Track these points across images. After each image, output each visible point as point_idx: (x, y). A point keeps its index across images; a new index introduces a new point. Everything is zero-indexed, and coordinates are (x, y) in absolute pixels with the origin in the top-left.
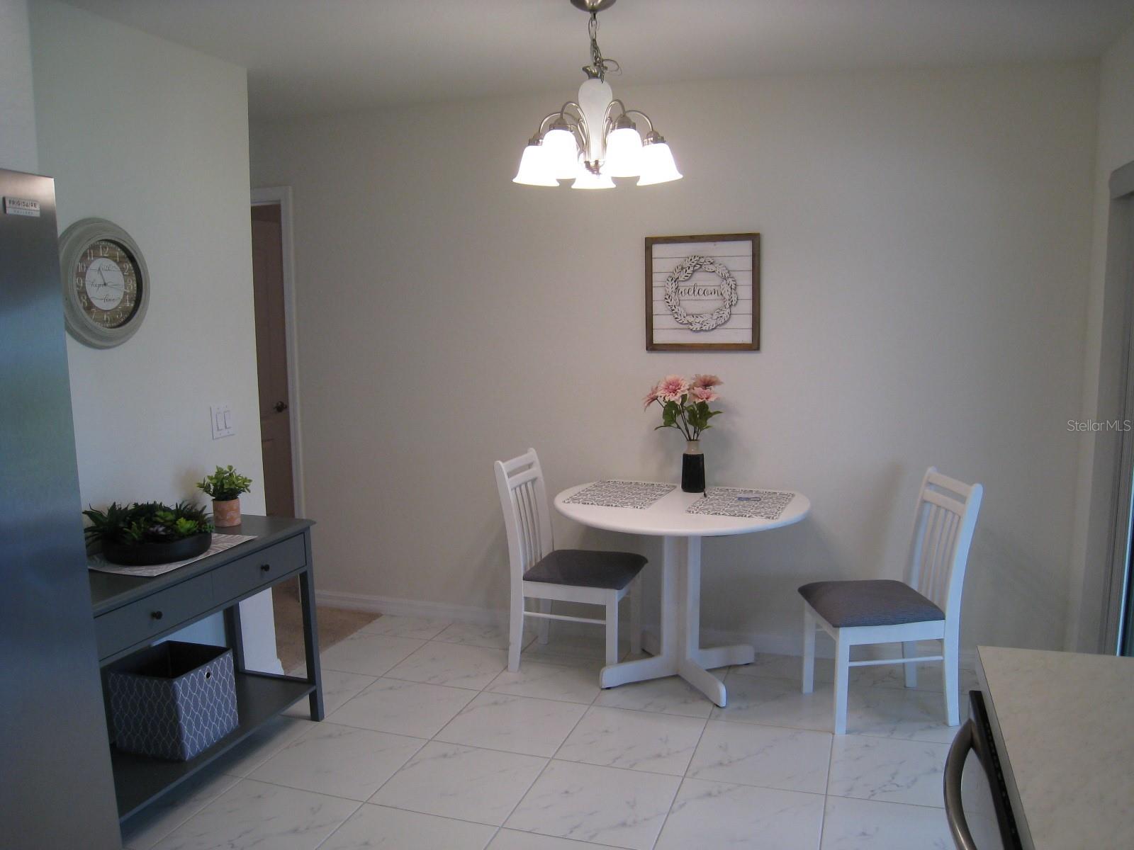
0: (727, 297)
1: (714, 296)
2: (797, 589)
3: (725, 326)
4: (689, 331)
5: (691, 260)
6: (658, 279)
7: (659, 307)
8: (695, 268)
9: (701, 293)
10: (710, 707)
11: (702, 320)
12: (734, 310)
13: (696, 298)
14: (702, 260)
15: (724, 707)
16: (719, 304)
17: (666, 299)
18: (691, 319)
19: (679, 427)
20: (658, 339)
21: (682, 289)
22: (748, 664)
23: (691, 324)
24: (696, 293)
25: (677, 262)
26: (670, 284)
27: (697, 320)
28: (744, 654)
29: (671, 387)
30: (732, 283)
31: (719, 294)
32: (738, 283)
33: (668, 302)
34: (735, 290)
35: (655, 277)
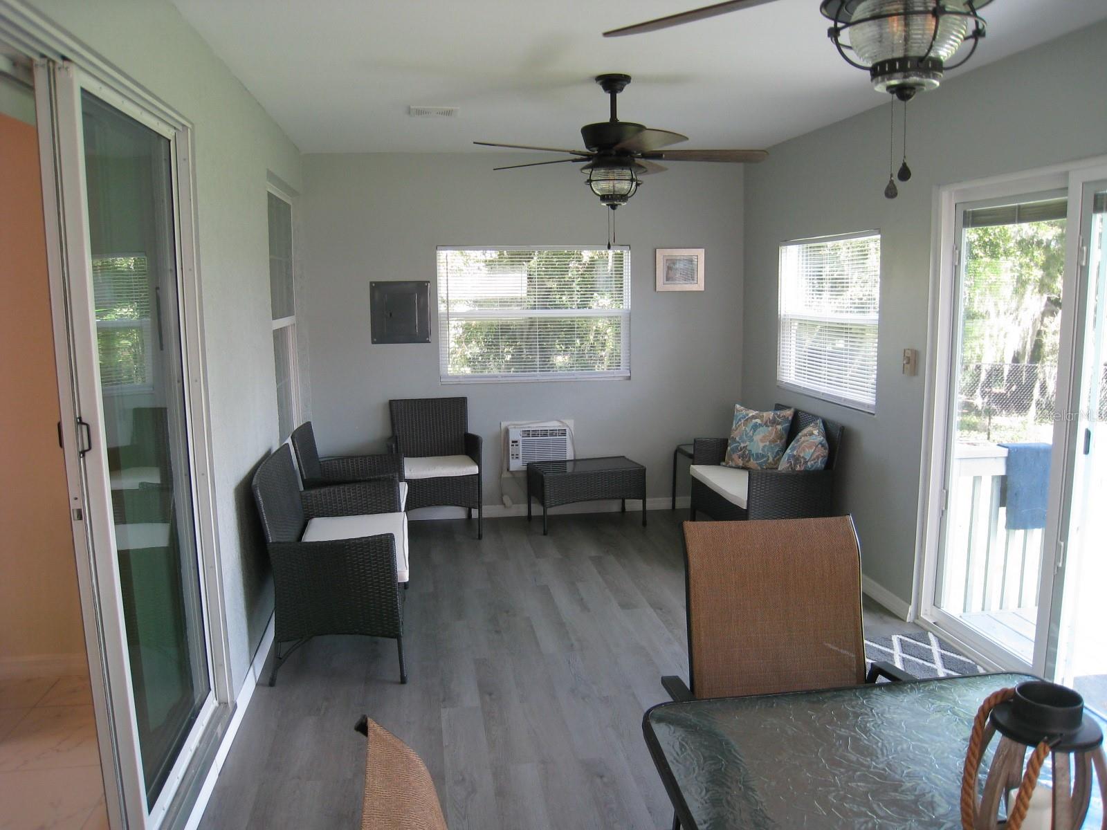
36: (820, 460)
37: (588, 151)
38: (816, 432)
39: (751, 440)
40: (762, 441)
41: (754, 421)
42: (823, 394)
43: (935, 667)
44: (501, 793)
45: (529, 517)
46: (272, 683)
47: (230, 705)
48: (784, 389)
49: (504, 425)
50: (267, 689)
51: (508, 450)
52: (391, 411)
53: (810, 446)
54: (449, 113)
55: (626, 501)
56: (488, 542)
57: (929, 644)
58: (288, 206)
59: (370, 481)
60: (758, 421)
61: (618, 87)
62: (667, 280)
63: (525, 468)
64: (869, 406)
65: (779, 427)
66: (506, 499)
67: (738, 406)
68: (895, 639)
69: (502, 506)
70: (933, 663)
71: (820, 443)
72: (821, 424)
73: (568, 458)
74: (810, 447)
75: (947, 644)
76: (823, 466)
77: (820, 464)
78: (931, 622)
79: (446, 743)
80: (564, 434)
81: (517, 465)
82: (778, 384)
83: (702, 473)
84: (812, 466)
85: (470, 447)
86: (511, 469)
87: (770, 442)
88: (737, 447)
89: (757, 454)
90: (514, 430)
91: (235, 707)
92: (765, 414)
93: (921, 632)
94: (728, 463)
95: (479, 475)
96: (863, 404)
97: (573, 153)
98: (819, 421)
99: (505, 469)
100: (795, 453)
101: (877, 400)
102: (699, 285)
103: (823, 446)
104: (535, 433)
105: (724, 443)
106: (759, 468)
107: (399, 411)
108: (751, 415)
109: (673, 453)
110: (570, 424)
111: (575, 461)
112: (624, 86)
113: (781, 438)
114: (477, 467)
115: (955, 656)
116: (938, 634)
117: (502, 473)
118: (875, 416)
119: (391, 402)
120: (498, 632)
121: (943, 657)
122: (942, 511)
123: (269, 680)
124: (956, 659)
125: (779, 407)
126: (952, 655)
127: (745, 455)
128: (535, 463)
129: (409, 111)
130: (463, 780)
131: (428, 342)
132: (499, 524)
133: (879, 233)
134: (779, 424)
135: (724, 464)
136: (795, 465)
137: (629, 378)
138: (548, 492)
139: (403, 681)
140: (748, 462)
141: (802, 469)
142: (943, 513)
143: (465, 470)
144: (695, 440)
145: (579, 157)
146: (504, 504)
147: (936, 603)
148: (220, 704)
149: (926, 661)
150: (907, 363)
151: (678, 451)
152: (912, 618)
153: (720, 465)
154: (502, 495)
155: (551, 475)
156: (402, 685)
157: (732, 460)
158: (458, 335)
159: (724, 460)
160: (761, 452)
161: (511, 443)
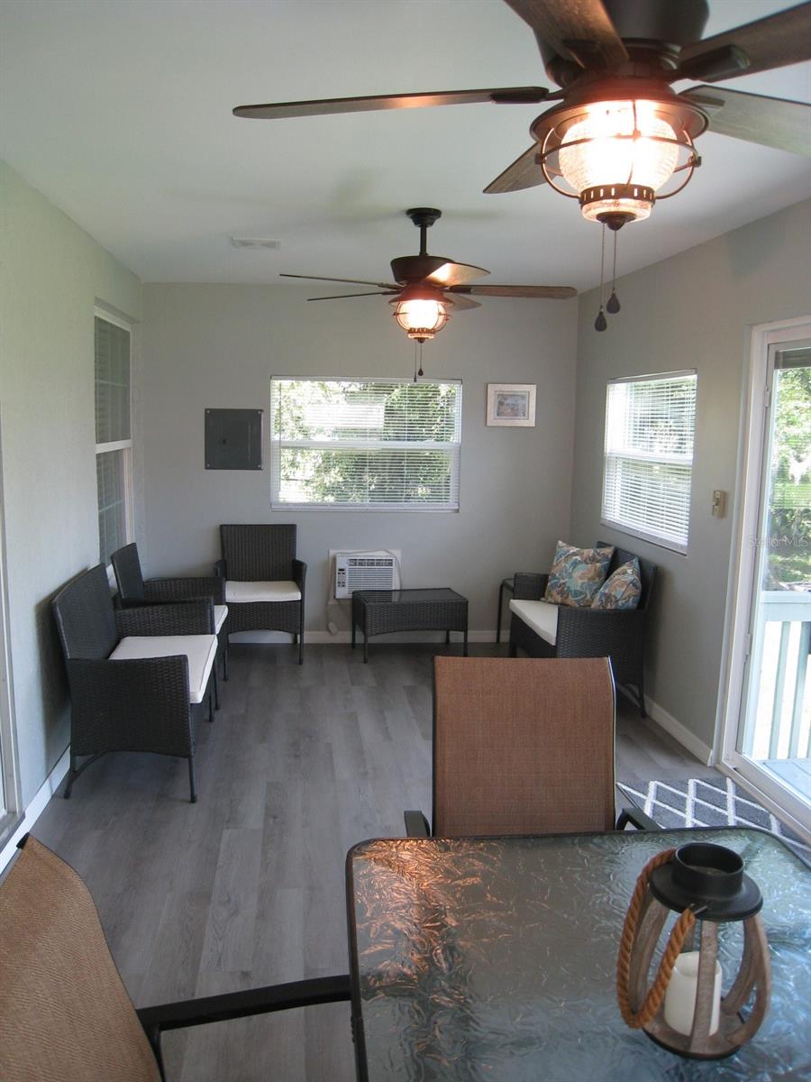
36: (631, 599)
37: (397, 284)
38: (630, 571)
39: (570, 576)
40: (581, 579)
41: (574, 558)
42: (642, 533)
43: (726, 813)
44: (262, 916)
45: (353, 645)
46: (67, 795)
47: (18, 815)
48: (609, 528)
49: (332, 552)
50: (62, 801)
51: (335, 578)
52: (222, 537)
53: (624, 583)
54: (272, 245)
55: (451, 632)
56: (308, 667)
57: (725, 790)
58: (126, 334)
59: (185, 602)
60: (578, 558)
61: (429, 221)
62: (498, 415)
63: (350, 596)
64: (682, 547)
65: (598, 565)
66: (331, 625)
67: (560, 542)
68: (692, 783)
69: (327, 632)
70: (726, 809)
71: (632, 582)
72: (637, 564)
73: (393, 588)
74: (622, 586)
75: (743, 790)
76: (635, 605)
77: (631, 603)
78: (731, 767)
79: (220, 864)
80: (391, 564)
81: (343, 593)
82: (602, 522)
83: (520, 608)
84: (623, 605)
85: (295, 573)
86: (338, 597)
87: (589, 579)
88: (556, 583)
89: (575, 591)
90: (341, 558)
91: (23, 817)
92: (585, 551)
93: (719, 777)
94: (546, 599)
95: (302, 601)
96: (676, 545)
97: (382, 285)
98: (635, 561)
99: (332, 597)
100: (607, 591)
101: (689, 542)
102: (530, 422)
103: (634, 585)
104: (362, 562)
105: (544, 579)
106: (577, 605)
107: (230, 536)
108: (571, 551)
109: (499, 586)
110: (397, 554)
111: (401, 591)
112: (434, 220)
113: (599, 576)
114: (300, 593)
115: (749, 803)
116: (735, 780)
117: (328, 600)
118: (686, 558)
119: (221, 526)
120: (296, 756)
121: (737, 803)
122: (747, 656)
123: (66, 792)
124: (749, 806)
125: (601, 545)
126: (746, 802)
127: (564, 592)
128: (361, 591)
129: (233, 242)
130: (229, 901)
131: (260, 469)
132: (320, 649)
133: (696, 373)
134: (598, 562)
135: (543, 599)
136: (606, 604)
137: (457, 511)
138: (369, 620)
139: (193, 800)
140: (565, 598)
141: (613, 607)
142: (747, 658)
143: (288, 595)
144: (516, 576)
145: (389, 290)
146: (329, 631)
147: (738, 748)
148: (8, 812)
149: (718, 807)
150: (717, 505)
151: (503, 586)
152: (713, 762)
153: (539, 600)
154: (328, 622)
155: (372, 604)
156: (192, 805)
157: (551, 596)
158: (317, 464)
159: (544, 596)
160: (579, 589)
161: (337, 571)
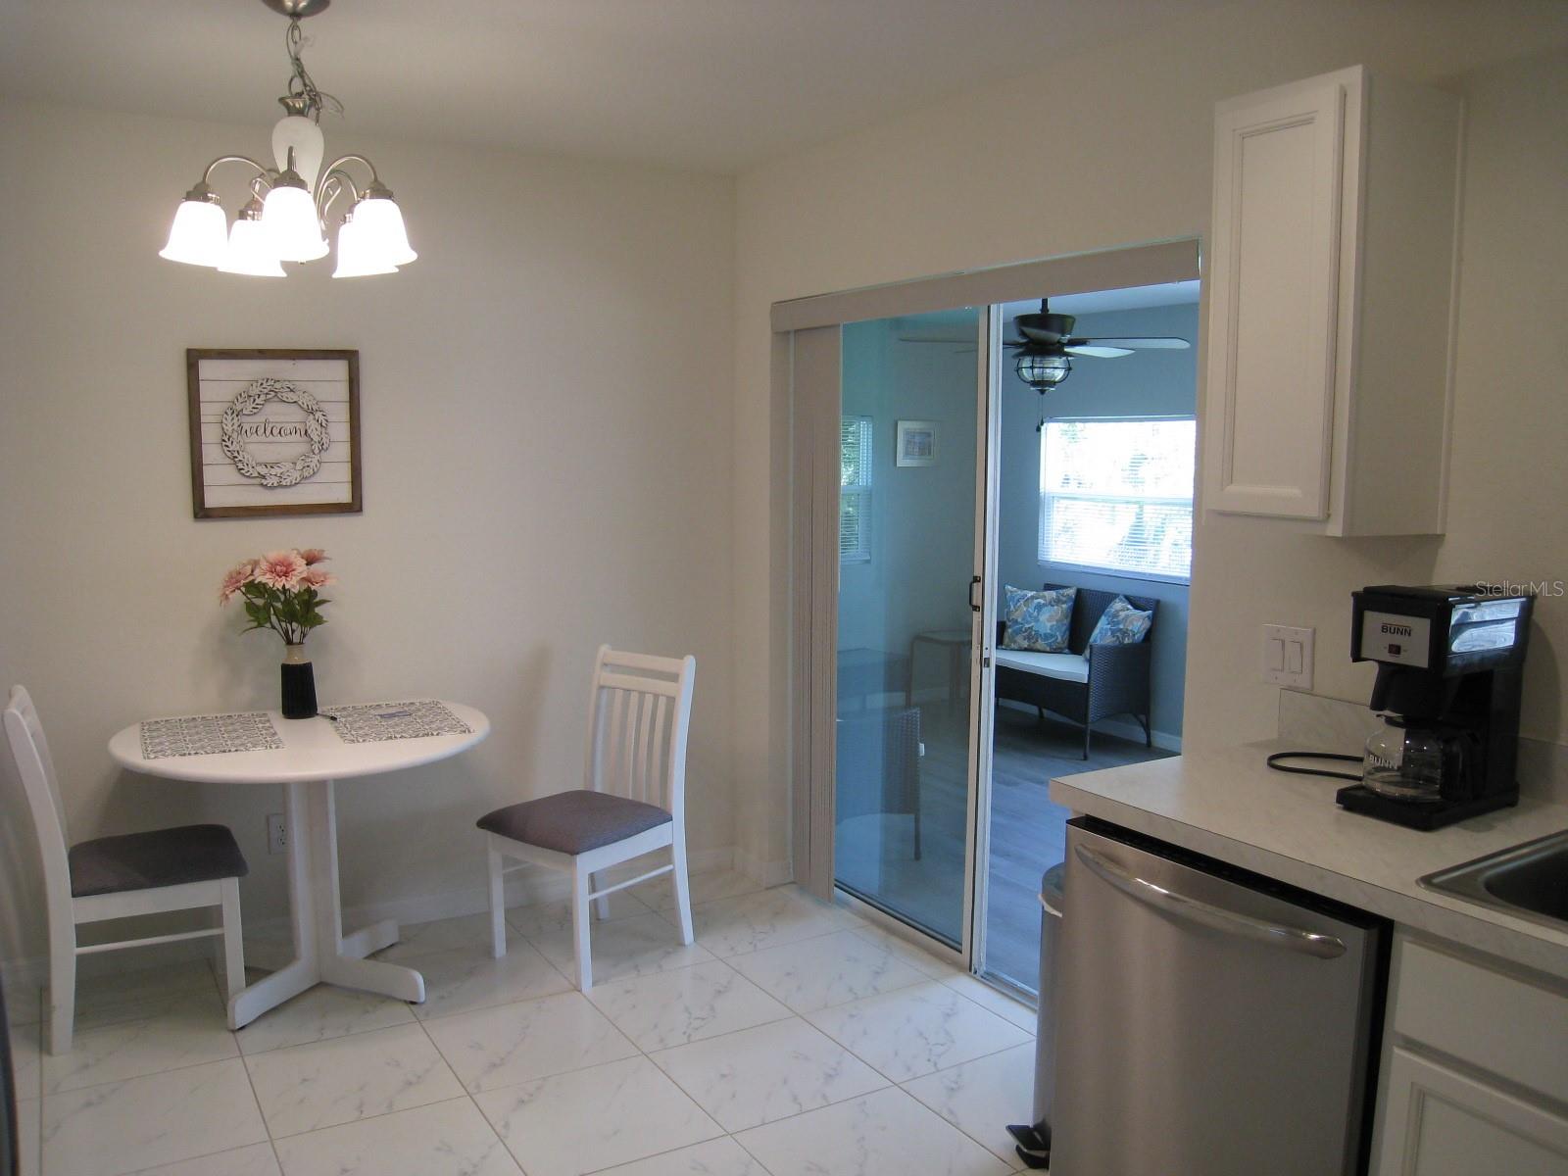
0: (316, 438)
1: (295, 437)
2: (475, 825)
3: (313, 479)
4: (260, 489)
5: (262, 384)
6: (208, 412)
7: (211, 452)
8: (269, 396)
9: (275, 432)
10: (406, 1008)
11: (279, 471)
12: (325, 456)
13: (267, 440)
14: (278, 385)
15: (423, 1003)
16: (303, 448)
17: (224, 441)
18: (263, 471)
19: (273, 627)
20: (212, 500)
21: (246, 427)
22: (392, 945)
23: (264, 477)
24: (268, 432)
25: (240, 387)
26: (229, 418)
27: (273, 472)
28: (388, 933)
29: (278, 568)
30: (322, 418)
31: (303, 433)
32: (329, 418)
33: (227, 446)
34: (326, 428)
35: (204, 409)
39: (1036, 620)
40: (1049, 621)
41: (1035, 601)
60: (1040, 601)
62: (906, 454)
67: (1010, 588)
72: (1125, 600)
82: (1042, 564)
87: (1057, 621)
88: (1020, 629)
92: (1045, 594)
94: (1008, 646)
98: (1121, 597)
113: (1066, 618)
125: (1060, 587)
127: (1031, 636)
134: (1064, 603)
137: (868, 562)
140: (1034, 643)
157: (1015, 642)
159: (1002, 644)
160: (1049, 631)
